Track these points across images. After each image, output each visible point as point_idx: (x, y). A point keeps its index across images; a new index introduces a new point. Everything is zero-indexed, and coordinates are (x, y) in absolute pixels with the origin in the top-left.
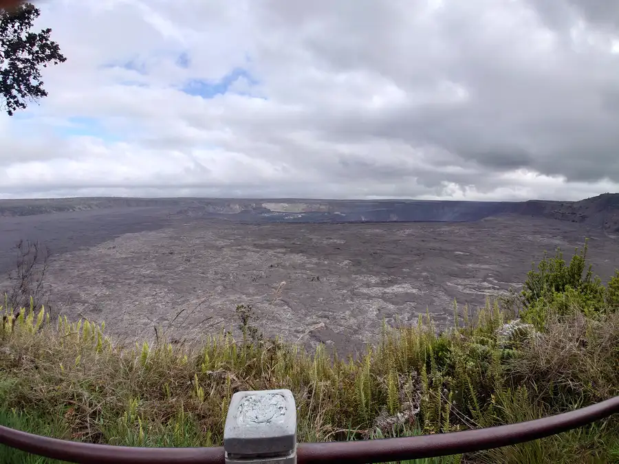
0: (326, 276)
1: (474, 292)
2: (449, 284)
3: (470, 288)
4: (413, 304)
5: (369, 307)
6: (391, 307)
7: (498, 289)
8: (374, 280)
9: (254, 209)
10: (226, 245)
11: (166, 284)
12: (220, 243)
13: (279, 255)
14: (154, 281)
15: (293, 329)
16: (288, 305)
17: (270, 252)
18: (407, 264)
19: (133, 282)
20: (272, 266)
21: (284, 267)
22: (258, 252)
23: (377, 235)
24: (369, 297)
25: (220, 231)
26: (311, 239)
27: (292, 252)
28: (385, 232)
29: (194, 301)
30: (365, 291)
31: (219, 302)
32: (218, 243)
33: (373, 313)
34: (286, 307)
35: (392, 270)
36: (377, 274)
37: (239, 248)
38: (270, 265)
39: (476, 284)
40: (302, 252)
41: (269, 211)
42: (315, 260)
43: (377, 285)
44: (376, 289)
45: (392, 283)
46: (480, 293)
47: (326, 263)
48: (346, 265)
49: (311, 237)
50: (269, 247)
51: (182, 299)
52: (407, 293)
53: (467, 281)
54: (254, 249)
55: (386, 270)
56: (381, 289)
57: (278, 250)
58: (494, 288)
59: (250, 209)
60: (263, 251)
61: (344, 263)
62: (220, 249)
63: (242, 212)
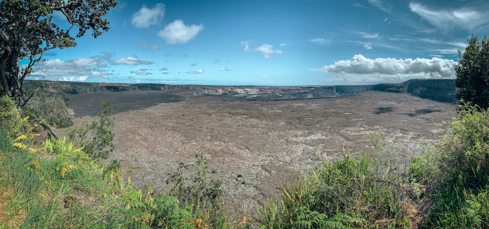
0: (270, 131)
1: (356, 134)
2: (343, 131)
3: (354, 132)
4: (323, 145)
5: (297, 149)
6: (311, 148)
7: (368, 130)
8: (299, 133)
9: (230, 92)
10: (213, 113)
11: (180, 131)
12: (210, 111)
13: (243, 119)
14: (174, 129)
15: (251, 164)
16: (248, 149)
17: (238, 118)
18: (318, 122)
19: (164, 129)
20: (239, 126)
21: (246, 126)
22: (231, 117)
23: (299, 107)
24: (297, 143)
25: (211, 104)
26: (262, 110)
27: (250, 117)
28: (305, 105)
29: (194, 143)
30: (295, 139)
31: (208, 145)
32: (209, 111)
33: (299, 153)
34: (247, 150)
35: (310, 127)
36: (301, 129)
37: (221, 114)
38: (238, 124)
39: (357, 129)
40: (257, 118)
41: (238, 93)
42: (264, 122)
43: (301, 135)
44: (301, 138)
45: (310, 134)
46: (359, 134)
47: (271, 124)
48: (283, 125)
49: (262, 108)
50: (237, 114)
51: (188, 141)
52: (319, 139)
53: (352, 128)
54: (229, 115)
55: (306, 127)
56: (304, 138)
57: (243, 116)
58: (366, 130)
59: (227, 92)
60: (234, 117)
61: (282, 124)
62: (210, 115)
63: (223, 94)
